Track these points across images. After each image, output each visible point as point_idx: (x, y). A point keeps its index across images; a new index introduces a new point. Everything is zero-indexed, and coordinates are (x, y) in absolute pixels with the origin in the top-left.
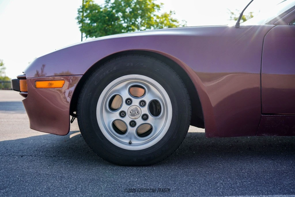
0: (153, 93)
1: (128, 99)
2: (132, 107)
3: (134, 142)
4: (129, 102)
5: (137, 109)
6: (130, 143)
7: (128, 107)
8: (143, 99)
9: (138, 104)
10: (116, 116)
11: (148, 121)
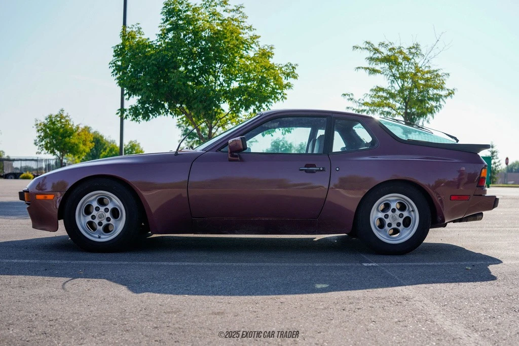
0: (114, 203)
1: (97, 207)
2: (100, 213)
3: (102, 237)
4: (97, 209)
5: (103, 214)
6: (99, 237)
7: (97, 212)
8: (107, 207)
9: (103, 210)
10: (89, 218)
11: (110, 222)
